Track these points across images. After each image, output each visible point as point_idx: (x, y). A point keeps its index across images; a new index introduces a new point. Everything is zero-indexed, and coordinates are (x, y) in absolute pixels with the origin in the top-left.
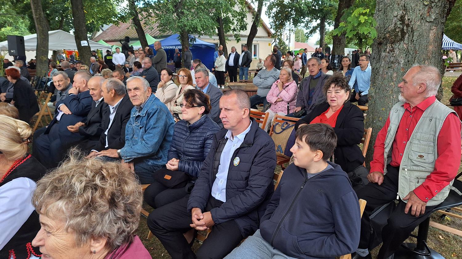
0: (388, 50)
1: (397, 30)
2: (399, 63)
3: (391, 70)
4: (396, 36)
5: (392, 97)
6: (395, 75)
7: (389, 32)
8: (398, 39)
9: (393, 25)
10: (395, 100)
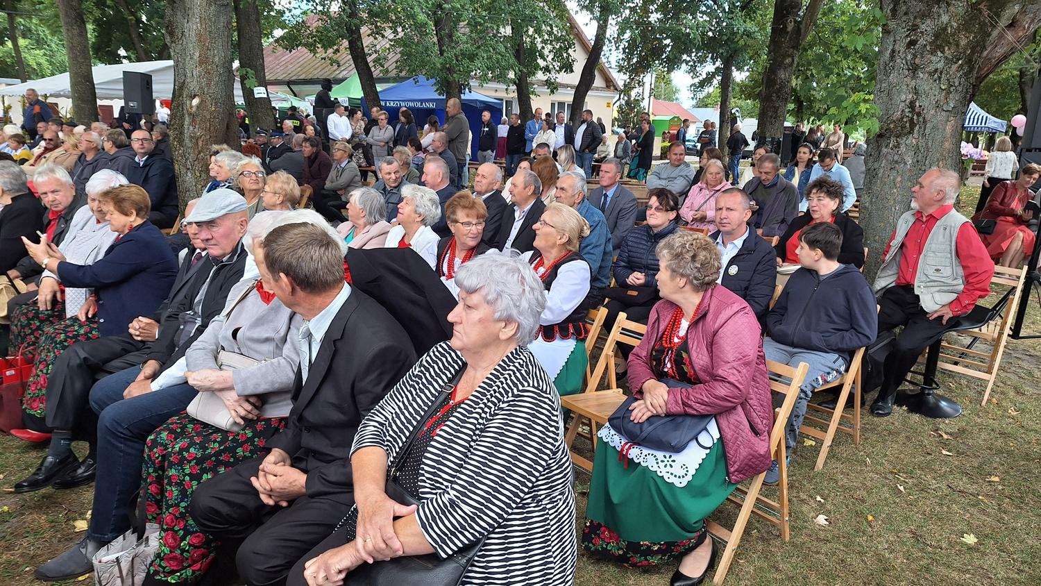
0: (891, 145)
1: (905, 120)
2: (905, 164)
3: (894, 173)
4: (903, 127)
5: (893, 209)
6: (899, 179)
7: (894, 121)
8: (906, 131)
9: (899, 113)
10: (897, 213)
